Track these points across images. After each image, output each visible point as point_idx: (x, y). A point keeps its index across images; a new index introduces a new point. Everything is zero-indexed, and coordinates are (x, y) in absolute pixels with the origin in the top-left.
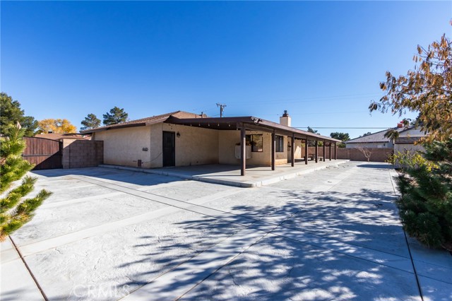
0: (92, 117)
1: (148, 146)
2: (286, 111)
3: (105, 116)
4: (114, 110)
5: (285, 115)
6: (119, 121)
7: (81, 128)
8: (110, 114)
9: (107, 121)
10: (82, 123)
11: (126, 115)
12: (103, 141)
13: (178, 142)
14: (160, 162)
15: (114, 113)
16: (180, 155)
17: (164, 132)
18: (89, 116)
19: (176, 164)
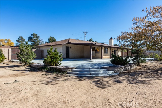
0: (21, 38)
1: (62, 51)
2: (111, 37)
3: (29, 38)
4: (33, 35)
5: (111, 39)
6: (36, 40)
7: (16, 43)
8: (31, 37)
9: (30, 40)
10: (16, 41)
11: (39, 37)
12: (43, 50)
13: (70, 50)
14: (65, 56)
15: (33, 36)
16: (71, 54)
17: (66, 47)
18: (20, 37)
19: (70, 58)
